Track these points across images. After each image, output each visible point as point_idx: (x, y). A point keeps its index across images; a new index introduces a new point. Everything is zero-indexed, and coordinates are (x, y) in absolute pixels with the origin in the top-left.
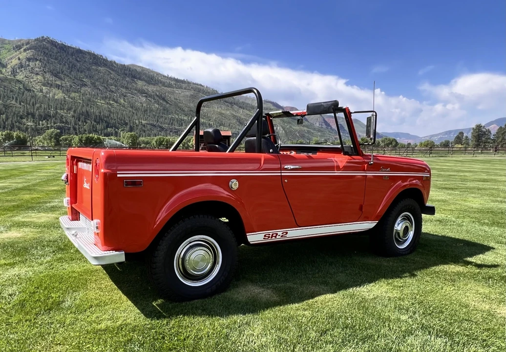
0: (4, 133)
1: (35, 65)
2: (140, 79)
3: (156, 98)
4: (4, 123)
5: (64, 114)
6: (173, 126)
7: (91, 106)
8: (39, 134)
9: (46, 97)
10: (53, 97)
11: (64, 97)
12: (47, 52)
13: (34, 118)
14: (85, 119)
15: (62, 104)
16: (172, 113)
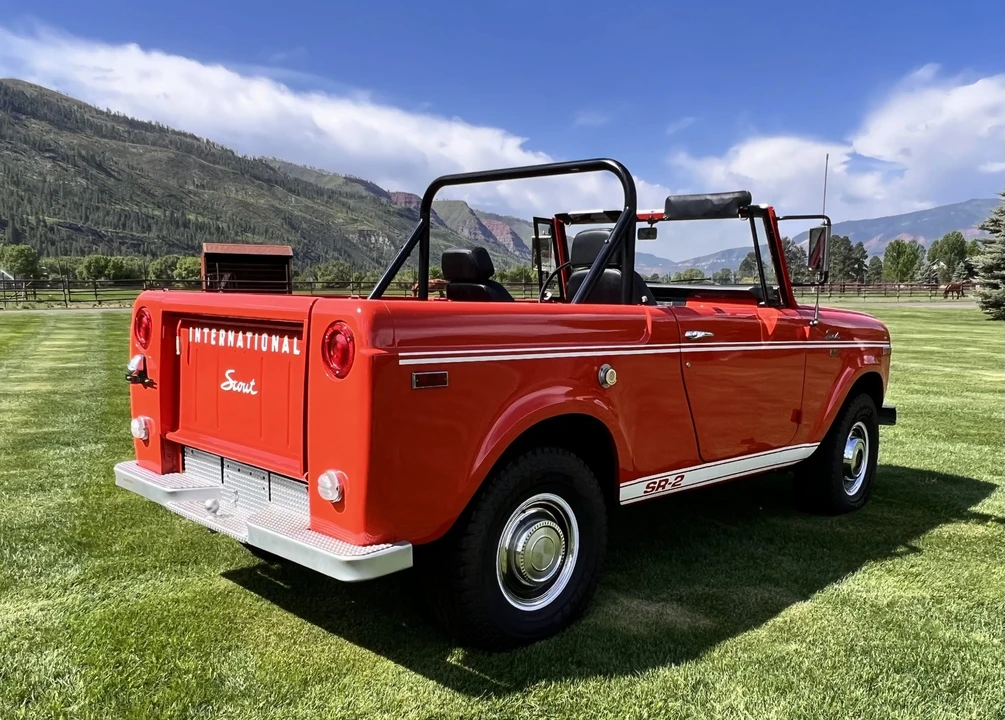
2: (34, 115)
3: (80, 162)
6: (128, 231)
16: (123, 199)
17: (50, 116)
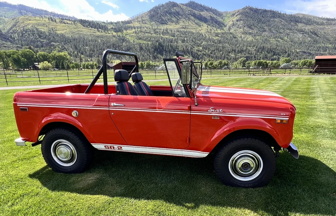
0: (219, 61)
1: (240, 23)
2: (301, 22)
3: (310, 34)
4: (221, 56)
5: (250, 49)
6: (319, 52)
7: (266, 43)
8: (236, 61)
9: (243, 40)
10: (247, 40)
11: (252, 40)
12: (247, 14)
13: (235, 52)
14: (262, 51)
15: (250, 44)
16: (320, 43)
17: (305, 21)
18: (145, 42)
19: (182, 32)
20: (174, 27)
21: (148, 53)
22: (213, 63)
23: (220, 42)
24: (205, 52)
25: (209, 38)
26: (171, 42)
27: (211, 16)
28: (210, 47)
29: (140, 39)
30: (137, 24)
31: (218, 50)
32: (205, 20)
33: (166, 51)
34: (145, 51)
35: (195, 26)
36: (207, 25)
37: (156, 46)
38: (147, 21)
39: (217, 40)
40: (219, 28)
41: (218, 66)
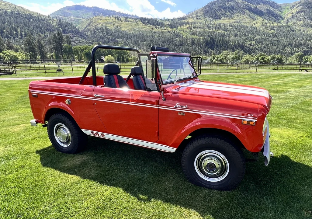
0: (271, 56)
1: (301, 15)
4: (275, 50)
5: (310, 43)
8: (292, 55)
9: (302, 33)
10: (306, 33)
12: (310, 5)
13: (291, 47)
15: (310, 37)
18: (197, 37)
19: (235, 26)
20: (228, 21)
21: (199, 48)
22: (265, 58)
23: (275, 36)
24: (258, 46)
25: (264, 31)
26: (223, 37)
27: (267, 9)
28: (263, 41)
29: (193, 34)
30: (191, 20)
31: (273, 44)
32: (260, 13)
33: (217, 45)
34: (197, 45)
35: (249, 20)
36: (262, 18)
37: (207, 41)
38: (201, 17)
39: (272, 33)
40: (275, 21)
41: (270, 61)
